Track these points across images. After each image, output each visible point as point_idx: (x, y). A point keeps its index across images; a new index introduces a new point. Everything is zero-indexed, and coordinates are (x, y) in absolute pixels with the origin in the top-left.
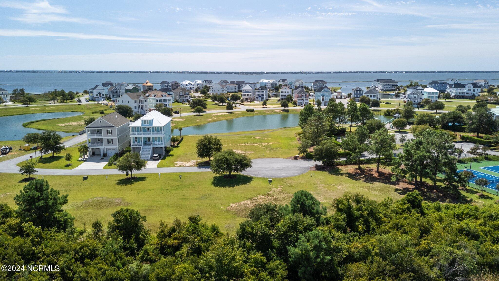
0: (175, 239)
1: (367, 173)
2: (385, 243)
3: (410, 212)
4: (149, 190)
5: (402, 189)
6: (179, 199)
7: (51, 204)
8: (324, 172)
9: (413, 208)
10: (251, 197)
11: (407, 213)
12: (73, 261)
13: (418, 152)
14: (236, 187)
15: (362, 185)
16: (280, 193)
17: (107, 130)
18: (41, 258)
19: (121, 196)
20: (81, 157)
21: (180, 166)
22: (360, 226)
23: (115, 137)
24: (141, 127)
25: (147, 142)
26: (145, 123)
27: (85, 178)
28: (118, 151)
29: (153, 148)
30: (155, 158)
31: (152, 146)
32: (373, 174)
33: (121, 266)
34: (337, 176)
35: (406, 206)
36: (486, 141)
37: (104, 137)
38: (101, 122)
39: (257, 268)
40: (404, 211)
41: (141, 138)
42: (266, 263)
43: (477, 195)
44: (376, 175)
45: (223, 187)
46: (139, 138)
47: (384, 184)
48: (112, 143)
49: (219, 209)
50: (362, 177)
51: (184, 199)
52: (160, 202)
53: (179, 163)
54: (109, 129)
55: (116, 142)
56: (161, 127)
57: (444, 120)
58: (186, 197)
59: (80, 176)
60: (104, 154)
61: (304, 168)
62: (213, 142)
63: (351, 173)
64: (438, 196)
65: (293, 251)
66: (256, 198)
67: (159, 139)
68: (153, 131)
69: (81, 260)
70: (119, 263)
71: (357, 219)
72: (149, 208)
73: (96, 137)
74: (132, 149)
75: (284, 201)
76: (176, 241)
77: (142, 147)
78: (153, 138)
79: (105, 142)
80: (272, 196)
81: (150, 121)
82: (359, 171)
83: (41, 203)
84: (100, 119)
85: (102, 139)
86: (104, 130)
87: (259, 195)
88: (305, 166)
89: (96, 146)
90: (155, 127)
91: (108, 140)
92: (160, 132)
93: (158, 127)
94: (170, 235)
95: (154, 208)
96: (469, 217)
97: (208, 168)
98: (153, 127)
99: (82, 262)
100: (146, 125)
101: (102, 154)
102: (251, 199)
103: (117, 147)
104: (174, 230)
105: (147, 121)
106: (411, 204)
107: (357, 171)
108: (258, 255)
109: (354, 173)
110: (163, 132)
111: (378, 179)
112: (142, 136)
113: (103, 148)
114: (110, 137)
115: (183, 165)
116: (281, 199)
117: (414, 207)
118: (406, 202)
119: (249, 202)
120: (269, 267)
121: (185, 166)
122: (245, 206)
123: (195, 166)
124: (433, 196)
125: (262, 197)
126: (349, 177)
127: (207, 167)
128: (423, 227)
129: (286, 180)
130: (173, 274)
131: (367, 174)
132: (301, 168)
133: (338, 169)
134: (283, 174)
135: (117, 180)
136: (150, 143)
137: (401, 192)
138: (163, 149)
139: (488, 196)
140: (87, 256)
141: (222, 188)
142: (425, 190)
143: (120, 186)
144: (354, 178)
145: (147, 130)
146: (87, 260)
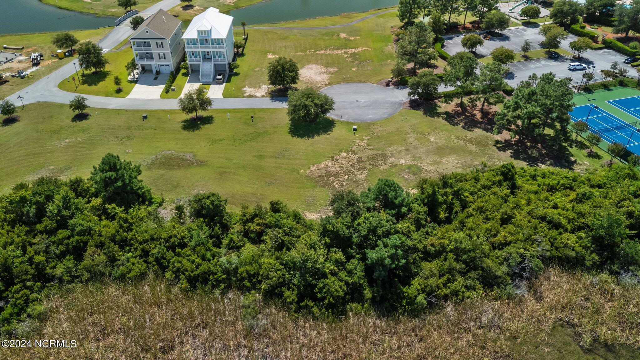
0: (258, 224)
1: (469, 112)
2: (461, 242)
3: (501, 186)
4: (221, 140)
5: (503, 141)
6: (255, 156)
7: (127, 181)
8: (418, 112)
9: (505, 181)
10: (333, 155)
11: (497, 186)
12: (165, 250)
13: (528, 106)
14: (316, 138)
15: (459, 134)
16: (364, 148)
17: (157, 43)
18: (134, 245)
19: (191, 149)
20: (129, 74)
21: (250, 96)
22: (442, 213)
23: (167, 51)
24: (197, 39)
25: (206, 57)
26: (202, 35)
27: (145, 118)
28: (172, 68)
29: (215, 65)
30: (219, 81)
31: (213, 63)
32: (475, 115)
33: (211, 258)
34: (433, 119)
35: (498, 178)
36: (631, 52)
37: (154, 51)
38: (147, 32)
39: (337, 267)
40: (494, 184)
41: (199, 52)
42: (346, 262)
43: (585, 152)
44: (479, 116)
45: (302, 137)
46: (196, 52)
47: (484, 132)
48: (165, 58)
49: (299, 174)
50: (461, 120)
51: (260, 157)
52: (234, 161)
53: (249, 90)
54: (159, 42)
55: (169, 56)
56: (222, 39)
57: (590, 7)
58: (262, 154)
59: (138, 111)
60: (157, 72)
61: (396, 103)
62: (287, 66)
63: (450, 112)
64: (541, 155)
65: (372, 255)
66: (338, 157)
67: (220, 55)
68: (213, 44)
69: (172, 248)
70: (209, 255)
71: (441, 204)
72: (225, 170)
73: (143, 51)
74: (189, 66)
75: (368, 163)
76: (258, 227)
77: (201, 63)
78: (213, 52)
79: (156, 57)
80: (355, 154)
81: (208, 31)
82: (459, 109)
83: (119, 183)
84: (146, 29)
85: (151, 53)
86: (152, 42)
87: (342, 152)
88: (397, 100)
89: (146, 62)
90: (215, 39)
91: (159, 54)
92: (221, 46)
93: (218, 39)
94: (252, 219)
95: (229, 170)
96: (564, 189)
97: (282, 101)
98: (212, 40)
99: (174, 251)
100: (204, 36)
101: (154, 72)
102: (332, 159)
103: (172, 63)
104: (255, 215)
105: (205, 31)
106: (504, 176)
107: (458, 109)
108: (338, 255)
109: (453, 113)
110: (225, 45)
111: (480, 123)
112: (200, 50)
113: (154, 64)
114: (161, 51)
115: (252, 93)
116: (366, 159)
117: (506, 179)
118: (500, 173)
119: (330, 164)
120: (348, 267)
121: (255, 97)
122: (326, 169)
123: (267, 97)
124: (535, 153)
125: (345, 155)
126: (446, 120)
127: (281, 98)
128: (506, 214)
129: (374, 127)
130: (261, 268)
131: (469, 115)
132: (392, 103)
133: (436, 105)
134: (370, 115)
135: (181, 121)
136: (209, 57)
137: (501, 147)
138: (227, 66)
139: (597, 153)
140: (176, 246)
141: (299, 139)
142: (529, 144)
143: (187, 132)
144: (452, 120)
145: (205, 41)
146: (178, 250)
